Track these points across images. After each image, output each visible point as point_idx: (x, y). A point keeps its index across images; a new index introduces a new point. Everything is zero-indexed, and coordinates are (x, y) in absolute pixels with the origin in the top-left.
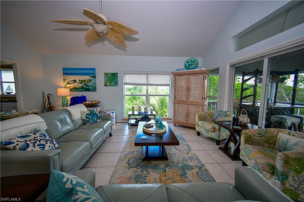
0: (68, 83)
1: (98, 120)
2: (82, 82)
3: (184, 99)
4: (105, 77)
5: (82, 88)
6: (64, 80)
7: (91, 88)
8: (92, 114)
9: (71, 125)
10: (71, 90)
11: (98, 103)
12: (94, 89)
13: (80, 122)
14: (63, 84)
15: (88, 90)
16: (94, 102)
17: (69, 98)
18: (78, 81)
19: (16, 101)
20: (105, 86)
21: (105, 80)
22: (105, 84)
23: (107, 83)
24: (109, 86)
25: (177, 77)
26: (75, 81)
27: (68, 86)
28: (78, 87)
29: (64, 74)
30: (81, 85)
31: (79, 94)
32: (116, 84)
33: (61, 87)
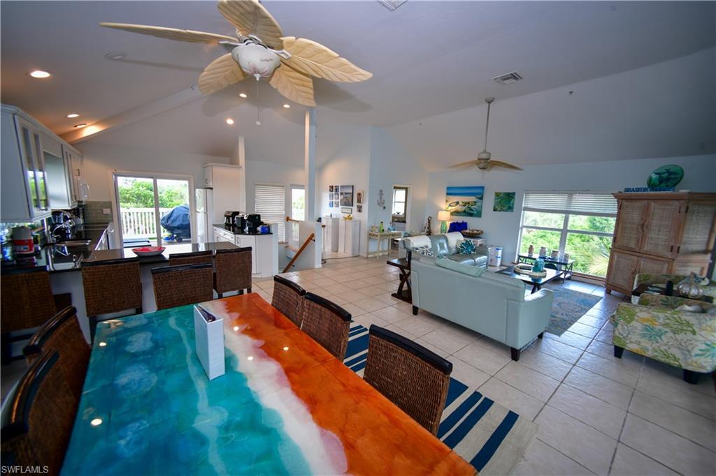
0: (450, 205)
1: (472, 252)
2: (465, 204)
3: (632, 244)
4: (495, 199)
5: (465, 212)
6: (447, 201)
7: (475, 212)
8: (467, 244)
9: (447, 250)
10: (452, 214)
11: (479, 234)
12: (479, 215)
13: (454, 250)
14: (444, 205)
15: (471, 215)
16: (475, 232)
17: (448, 224)
18: (461, 203)
19: (405, 222)
20: (494, 210)
21: (495, 202)
22: (494, 207)
23: (497, 207)
24: (500, 211)
25: (625, 203)
26: (458, 203)
27: (450, 208)
28: (459, 210)
29: (448, 194)
30: (464, 208)
31: (460, 219)
32: (510, 209)
33: (442, 210)
